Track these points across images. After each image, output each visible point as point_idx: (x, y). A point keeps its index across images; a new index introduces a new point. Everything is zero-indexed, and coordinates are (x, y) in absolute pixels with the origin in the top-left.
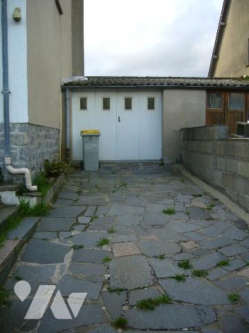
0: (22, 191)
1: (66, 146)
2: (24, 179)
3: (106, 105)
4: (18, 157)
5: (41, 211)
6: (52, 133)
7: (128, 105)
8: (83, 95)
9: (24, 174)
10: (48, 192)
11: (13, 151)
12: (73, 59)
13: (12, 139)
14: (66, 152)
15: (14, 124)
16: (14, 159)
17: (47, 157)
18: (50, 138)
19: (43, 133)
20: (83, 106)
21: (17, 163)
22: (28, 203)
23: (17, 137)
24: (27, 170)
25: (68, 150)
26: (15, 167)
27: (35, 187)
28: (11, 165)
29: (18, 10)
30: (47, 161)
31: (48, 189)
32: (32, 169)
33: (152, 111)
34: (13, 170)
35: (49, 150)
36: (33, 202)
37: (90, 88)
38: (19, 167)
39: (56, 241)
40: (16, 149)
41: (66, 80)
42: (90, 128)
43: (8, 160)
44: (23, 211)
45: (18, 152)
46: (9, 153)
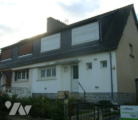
6: (130, 95)
11: (114, 99)
13: (114, 96)
15: (114, 93)
16: (114, 101)
17: (126, 102)
19: (125, 95)
21: (115, 102)
24: (117, 104)
27: (119, 108)
28: (114, 102)
34: (114, 104)
38: (115, 103)
45: (115, 99)
46: (113, 100)
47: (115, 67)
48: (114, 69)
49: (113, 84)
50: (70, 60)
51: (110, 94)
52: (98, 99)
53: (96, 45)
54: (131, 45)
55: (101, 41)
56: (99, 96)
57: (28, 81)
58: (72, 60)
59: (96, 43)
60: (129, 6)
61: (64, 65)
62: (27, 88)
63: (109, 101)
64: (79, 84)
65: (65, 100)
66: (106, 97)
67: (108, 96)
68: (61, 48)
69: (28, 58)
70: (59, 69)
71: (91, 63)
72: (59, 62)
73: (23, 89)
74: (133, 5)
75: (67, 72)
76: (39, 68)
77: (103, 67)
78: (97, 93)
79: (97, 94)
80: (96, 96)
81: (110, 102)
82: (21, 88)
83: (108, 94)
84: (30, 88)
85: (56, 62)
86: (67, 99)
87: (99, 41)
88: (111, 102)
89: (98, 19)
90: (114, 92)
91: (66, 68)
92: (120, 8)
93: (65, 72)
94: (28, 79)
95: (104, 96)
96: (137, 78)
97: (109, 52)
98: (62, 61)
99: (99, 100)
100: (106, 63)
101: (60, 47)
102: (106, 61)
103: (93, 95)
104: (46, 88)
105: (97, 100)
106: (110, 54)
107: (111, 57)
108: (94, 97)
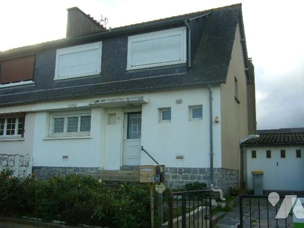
0: (218, 200)
1: (243, 181)
2: (219, 195)
3: (269, 155)
4: (216, 184)
5: (227, 209)
6: (234, 172)
7: (283, 155)
8: (254, 149)
9: (219, 192)
10: (231, 202)
11: (214, 181)
12: (249, 124)
13: (214, 176)
14: (243, 183)
15: (215, 168)
17: (231, 186)
18: (233, 175)
19: (229, 172)
20: (254, 155)
21: (216, 187)
22: (221, 205)
23: (216, 174)
24: (220, 190)
25: (245, 183)
26: (215, 189)
27: (224, 199)
28: (213, 187)
29: (217, 117)
30: (231, 187)
31: (231, 200)
32: (223, 191)
33: (299, 158)
35: (233, 182)
36: (224, 205)
37: (257, 145)
38: (217, 189)
39: (233, 220)
40: (216, 180)
41: (243, 140)
42: (258, 169)
43: (212, 185)
44: (219, 209)
45: (217, 181)
46: (212, 182)
47: (219, 119)
48: (217, 122)
49: (214, 152)
50: (125, 100)
51: (206, 170)
52: (181, 180)
53: (179, 74)
54: (236, 80)
55: (190, 66)
56: (183, 174)
57: (22, 139)
58: (130, 100)
59: (179, 70)
60: (233, 6)
61: (109, 110)
62: (21, 156)
63: (204, 185)
64: (142, 149)
65: (157, 185)
66: (199, 178)
67: (202, 175)
68: (101, 74)
69: (23, 90)
70: (96, 118)
71: (170, 108)
72: (100, 102)
73: (13, 157)
74: (240, 5)
75: (115, 123)
76: (50, 112)
77: (193, 117)
78: (180, 169)
79: (180, 171)
80: (178, 174)
81: (206, 186)
82: (10, 156)
83: (202, 171)
84: (27, 155)
85: (93, 103)
86: (162, 184)
87: (186, 65)
88: (208, 186)
89: (186, 21)
90: (214, 166)
91: (111, 115)
92: (216, 9)
93: (109, 124)
94: (23, 136)
95: (194, 175)
96: (243, 142)
97: (209, 89)
98: (108, 100)
99: (183, 182)
100: (201, 109)
101: (100, 71)
102: (201, 106)
103: (170, 172)
104: (65, 157)
105: (179, 182)
106: (211, 92)
107: (211, 99)
108: (174, 177)
